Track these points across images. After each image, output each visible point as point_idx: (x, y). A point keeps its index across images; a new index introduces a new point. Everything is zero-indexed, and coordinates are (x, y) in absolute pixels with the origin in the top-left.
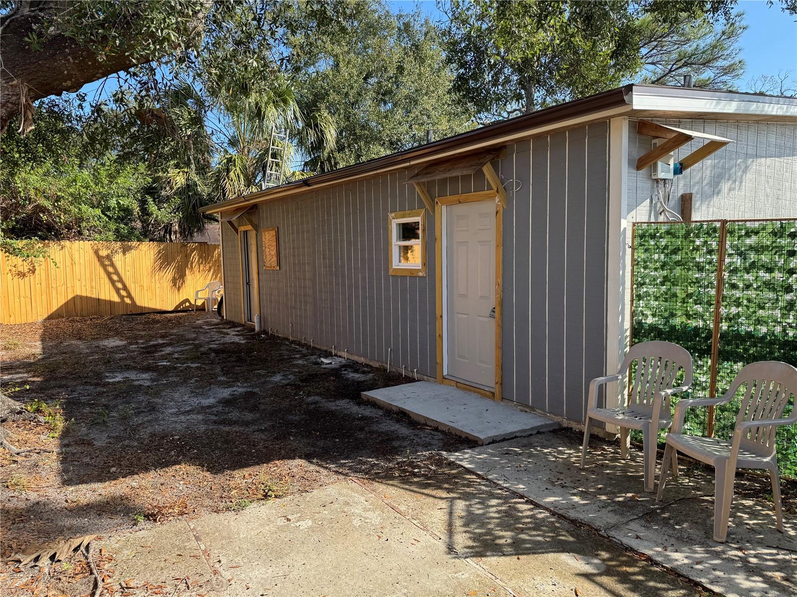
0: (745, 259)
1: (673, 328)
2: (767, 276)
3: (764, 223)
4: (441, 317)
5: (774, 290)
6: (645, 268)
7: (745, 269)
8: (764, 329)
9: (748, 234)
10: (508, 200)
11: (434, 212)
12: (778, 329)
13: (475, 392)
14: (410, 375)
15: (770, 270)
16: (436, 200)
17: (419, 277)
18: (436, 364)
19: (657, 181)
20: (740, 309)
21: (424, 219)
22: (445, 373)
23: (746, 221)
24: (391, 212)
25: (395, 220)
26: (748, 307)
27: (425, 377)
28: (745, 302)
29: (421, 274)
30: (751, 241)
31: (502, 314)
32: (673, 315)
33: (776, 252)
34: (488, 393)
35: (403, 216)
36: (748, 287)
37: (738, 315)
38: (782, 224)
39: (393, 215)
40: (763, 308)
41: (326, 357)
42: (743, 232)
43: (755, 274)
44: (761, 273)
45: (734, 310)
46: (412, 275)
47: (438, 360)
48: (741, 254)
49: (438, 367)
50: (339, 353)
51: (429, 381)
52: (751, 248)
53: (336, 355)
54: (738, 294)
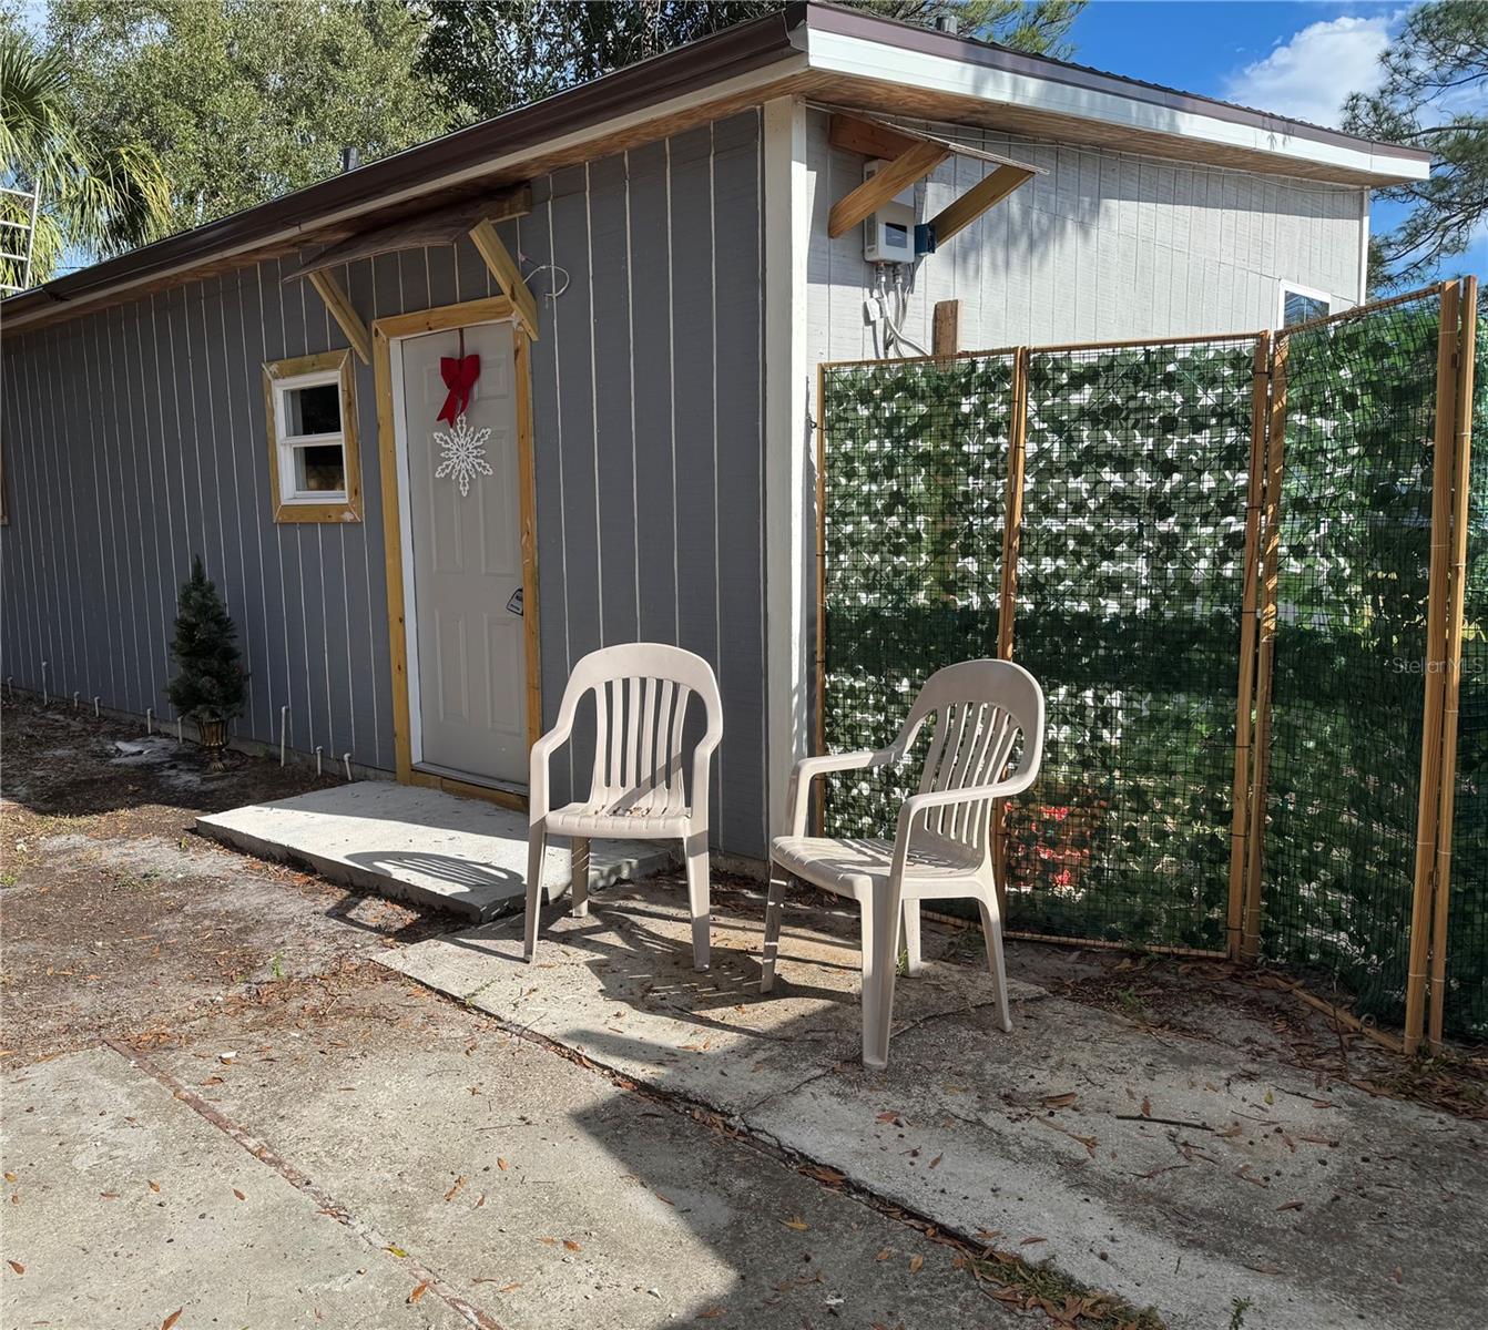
0: (1070, 440)
1: (916, 612)
2: (1116, 480)
3: (1109, 351)
4: (402, 620)
5: (1133, 512)
6: (850, 475)
7: (1071, 464)
8: (1112, 607)
9: (1077, 382)
10: (540, 317)
11: (371, 359)
12: (1143, 604)
13: (483, 798)
14: (334, 768)
15: (1124, 465)
16: (374, 325)
17: (345, 523)
18: (392, 735)
19: (875, 265)
20: (1061, 562)
21: (347, 377)
22: (416, 758)
23: (1070, 349)
24: (271, 361)
25: (281, 381)
26: (1077, 555)
27: (371, 772)
28: (1071, 544)
29: (348, 517)
30: (1083, 397)
31: (538, 604)
32: (913, 584)
33: (1137, 421)
34: (514, 799)
35: (298, 371)
36: (1079, 508)
37: (1058, 575)
38: (1148, 353)
39: (274, 367)
40: (1110, 556)
41: (129, 739)
42: (1064, 379)
43: (1092, 478)
44: (1106, 474)
45: (1047, 565)
46: (326, 520)
47: (397, 728)
48: (1058, 428)
49: (398, 743)
50: (164, 728)
51: (381, 779)
52: (1083, 413)
53: (157, 733)
54: (1055, 526)
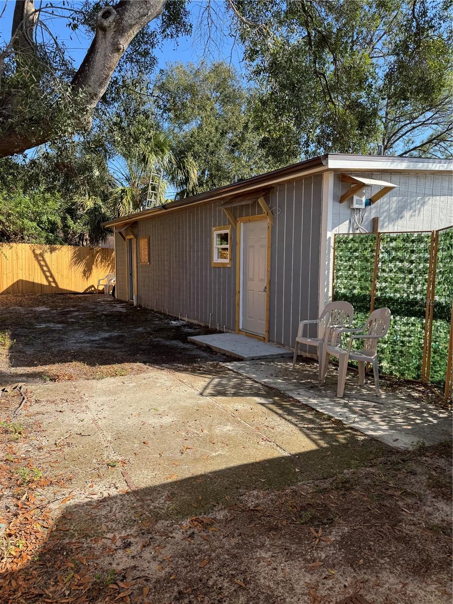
0: (389, 255)
1: (354, 295)
2: (400, 265)
3: (399, 234)
4: (239, 292)
5: (403, 272)
6: (341, 260)
7: (389, 260)
8: (398, 295)
9: (391, 241)
10: (274, 220)
11: (236, 227)
12: (405, 295)
13: (255, 338)
14: (222, 330)
15: (402, 261)
16: (237, 219)
17: (228, 268)
18: (235, 322)
19: (354, 209)
20: (387, 284)
21: (231, 232)
22: (241, 327)
23: (390, 233)
24: (214, 226)
25: (216, 232)
26: (391, 283)
27: (230, 331)
28: (389, 280)
29: (228, 266)
30: (393, 244)
31: (270, 289)
32: (354, 288)
33: (405, 251)
34: (262, 338)
35: (220, 230)
36: (391, 271)
37: (386, 287)
38: (407, 234)
39: (214, 228)
40: (398, 283)
41: (174, 320)
42: (389, 240)
43: (394, 263)
44: (398, 263)
45: (384, 284)
46: (224, 266)
47: (237, 320)
48: (387, 252)
49: (237, 324)
50: (183, 319)
51: (232, 333)
52: (393, 248)
53: (181, 320)
54: (385, 275)
